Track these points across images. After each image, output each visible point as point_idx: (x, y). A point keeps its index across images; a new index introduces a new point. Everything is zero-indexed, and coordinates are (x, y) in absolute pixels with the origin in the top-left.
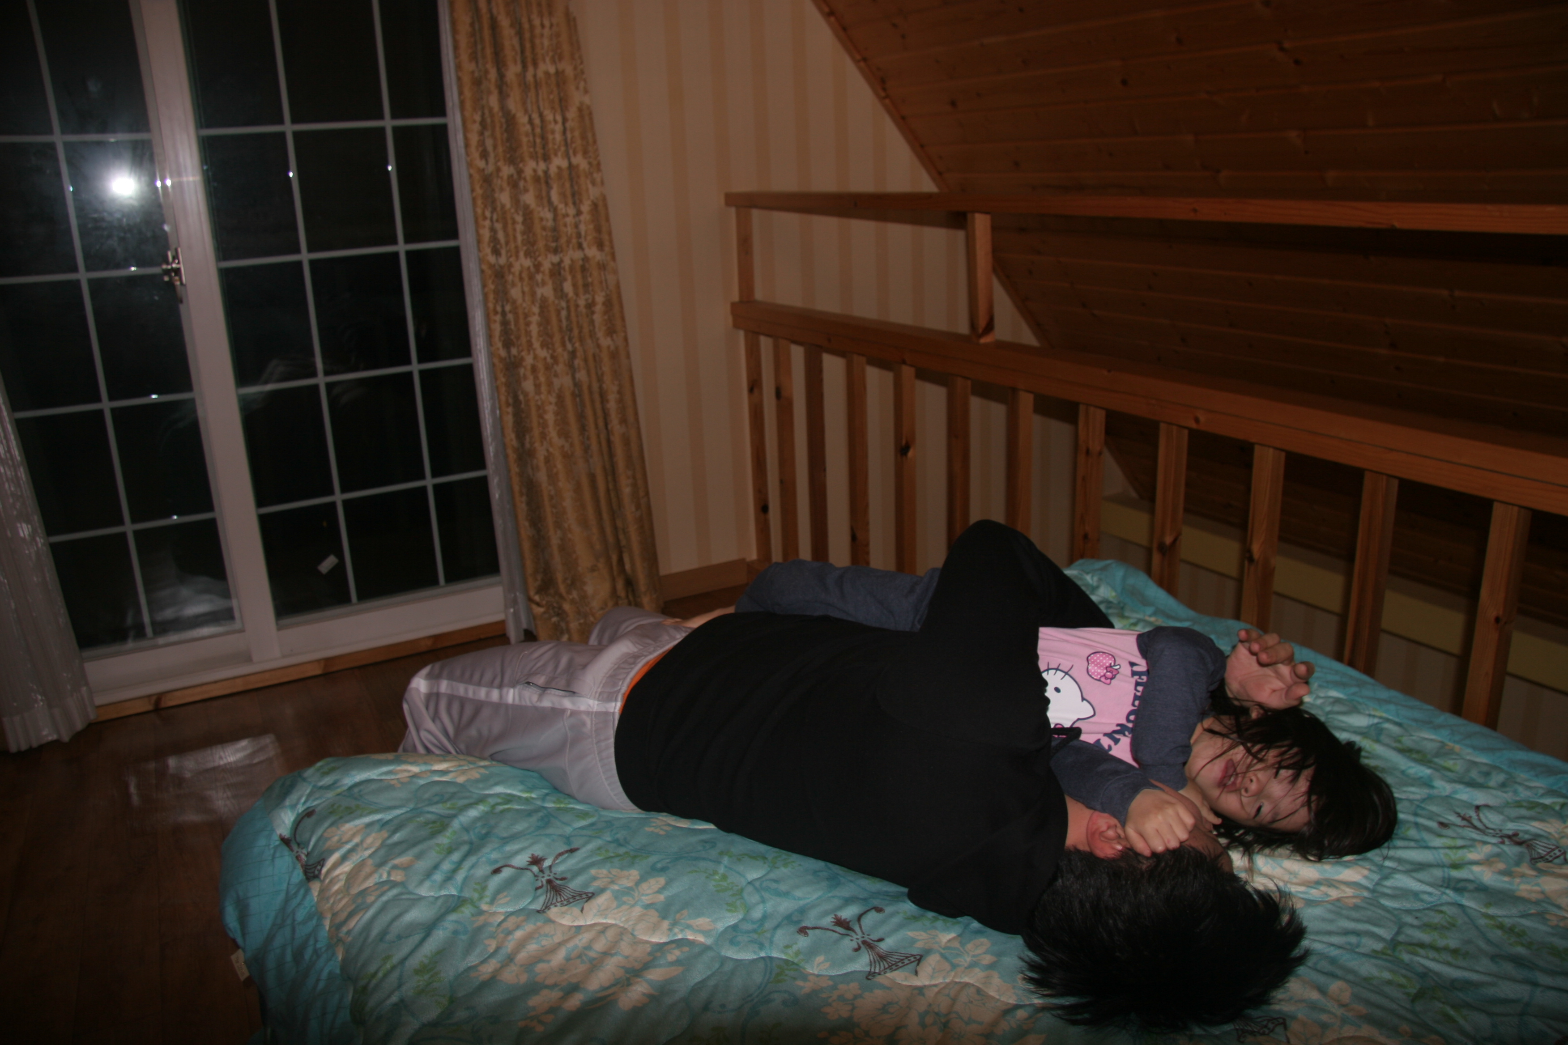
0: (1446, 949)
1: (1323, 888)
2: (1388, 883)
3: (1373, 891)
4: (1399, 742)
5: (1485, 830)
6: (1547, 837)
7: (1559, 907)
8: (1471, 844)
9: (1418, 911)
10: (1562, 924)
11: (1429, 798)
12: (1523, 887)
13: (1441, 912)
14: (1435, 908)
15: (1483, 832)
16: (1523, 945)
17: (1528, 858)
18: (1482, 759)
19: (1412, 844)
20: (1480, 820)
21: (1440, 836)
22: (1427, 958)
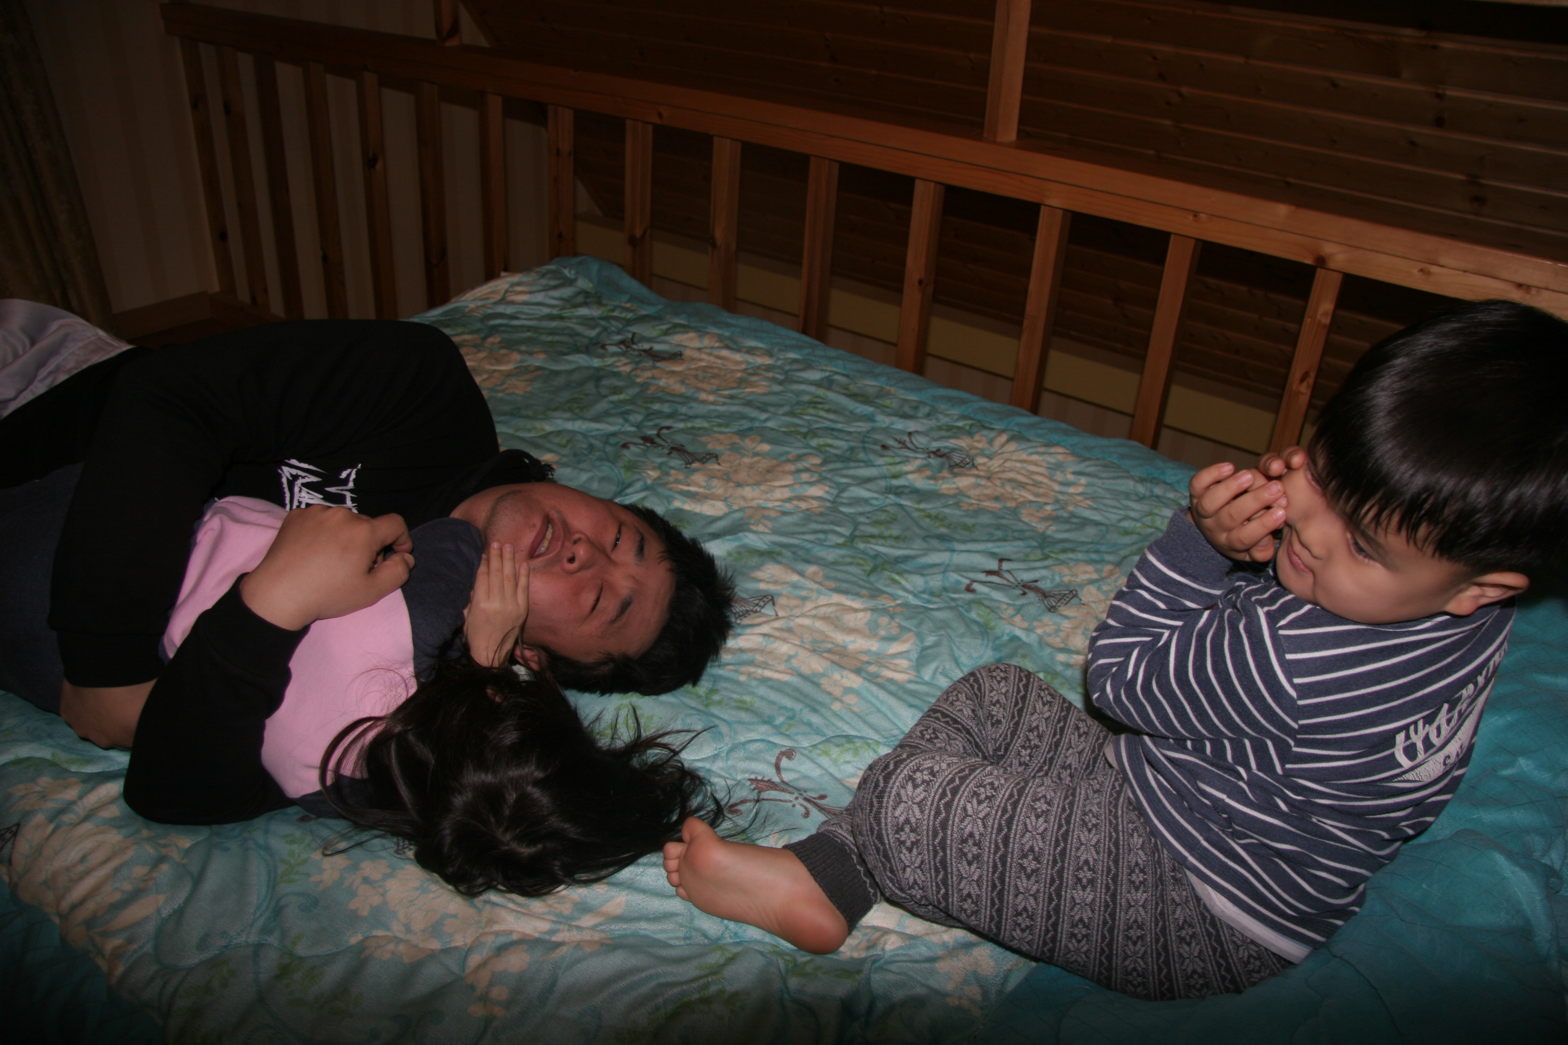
0: (890, 537)
1: (795, 502)
2: (845, 495)
3: (833, 502)
4: (847, 389)
5: (915, 450)
6: (961, 449)
7: (969, 497)
8: (907, 460)
9: (869, 512)
10: (970, 508)
11: (873, 430)
12: (944, 486)
13: (886, 511)
14: (882, 510)
15: (915, 451)
16: (944, 526)
17: (947, 466)
18: (913, 397)
19: (862, 464)
20: (912, 442)
21: (883, 456)
22: (877, 544)
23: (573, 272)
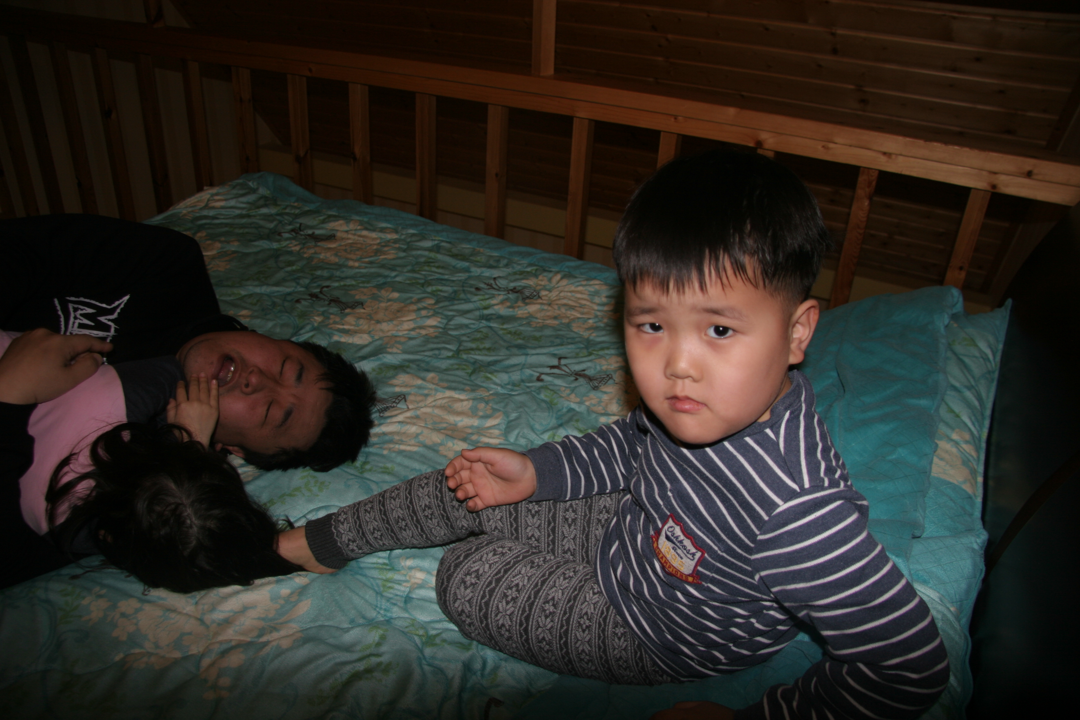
0: (484, 349)
1: (418, 331)
2: (452, 323)
3: (444, 329)
4: (450, 251)
5: (499, 289)
6: (530, 287)
7: (536, 318)
8: (493, 296)
9: (469, 333)
10: (538, 325)
11: (470, 278)
12: (519, 312)
13: (481, 332)
14: (478, 331)
15: (498, 290)
16: (520, 339)
17: (521, 298)
18: (496, 254)
19: (463, 301)
20: (496, 284)
21: (476, 295)
22: (476, 354)
23: (255, 183)
